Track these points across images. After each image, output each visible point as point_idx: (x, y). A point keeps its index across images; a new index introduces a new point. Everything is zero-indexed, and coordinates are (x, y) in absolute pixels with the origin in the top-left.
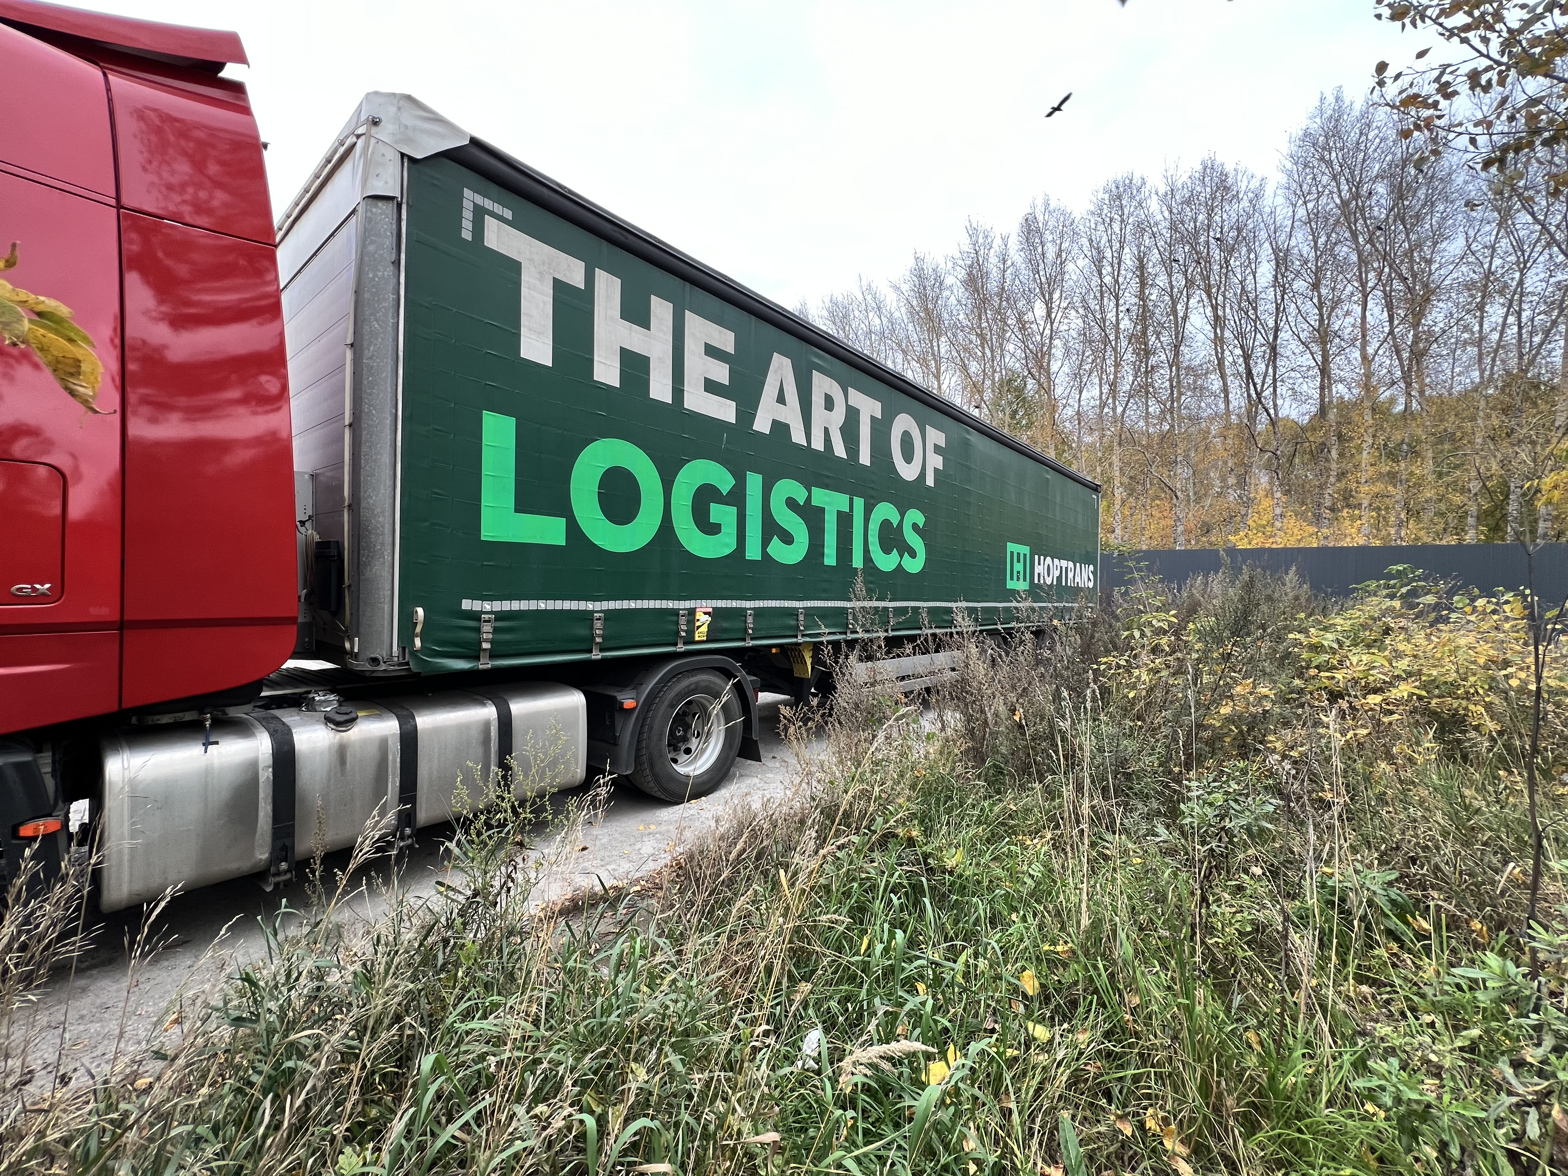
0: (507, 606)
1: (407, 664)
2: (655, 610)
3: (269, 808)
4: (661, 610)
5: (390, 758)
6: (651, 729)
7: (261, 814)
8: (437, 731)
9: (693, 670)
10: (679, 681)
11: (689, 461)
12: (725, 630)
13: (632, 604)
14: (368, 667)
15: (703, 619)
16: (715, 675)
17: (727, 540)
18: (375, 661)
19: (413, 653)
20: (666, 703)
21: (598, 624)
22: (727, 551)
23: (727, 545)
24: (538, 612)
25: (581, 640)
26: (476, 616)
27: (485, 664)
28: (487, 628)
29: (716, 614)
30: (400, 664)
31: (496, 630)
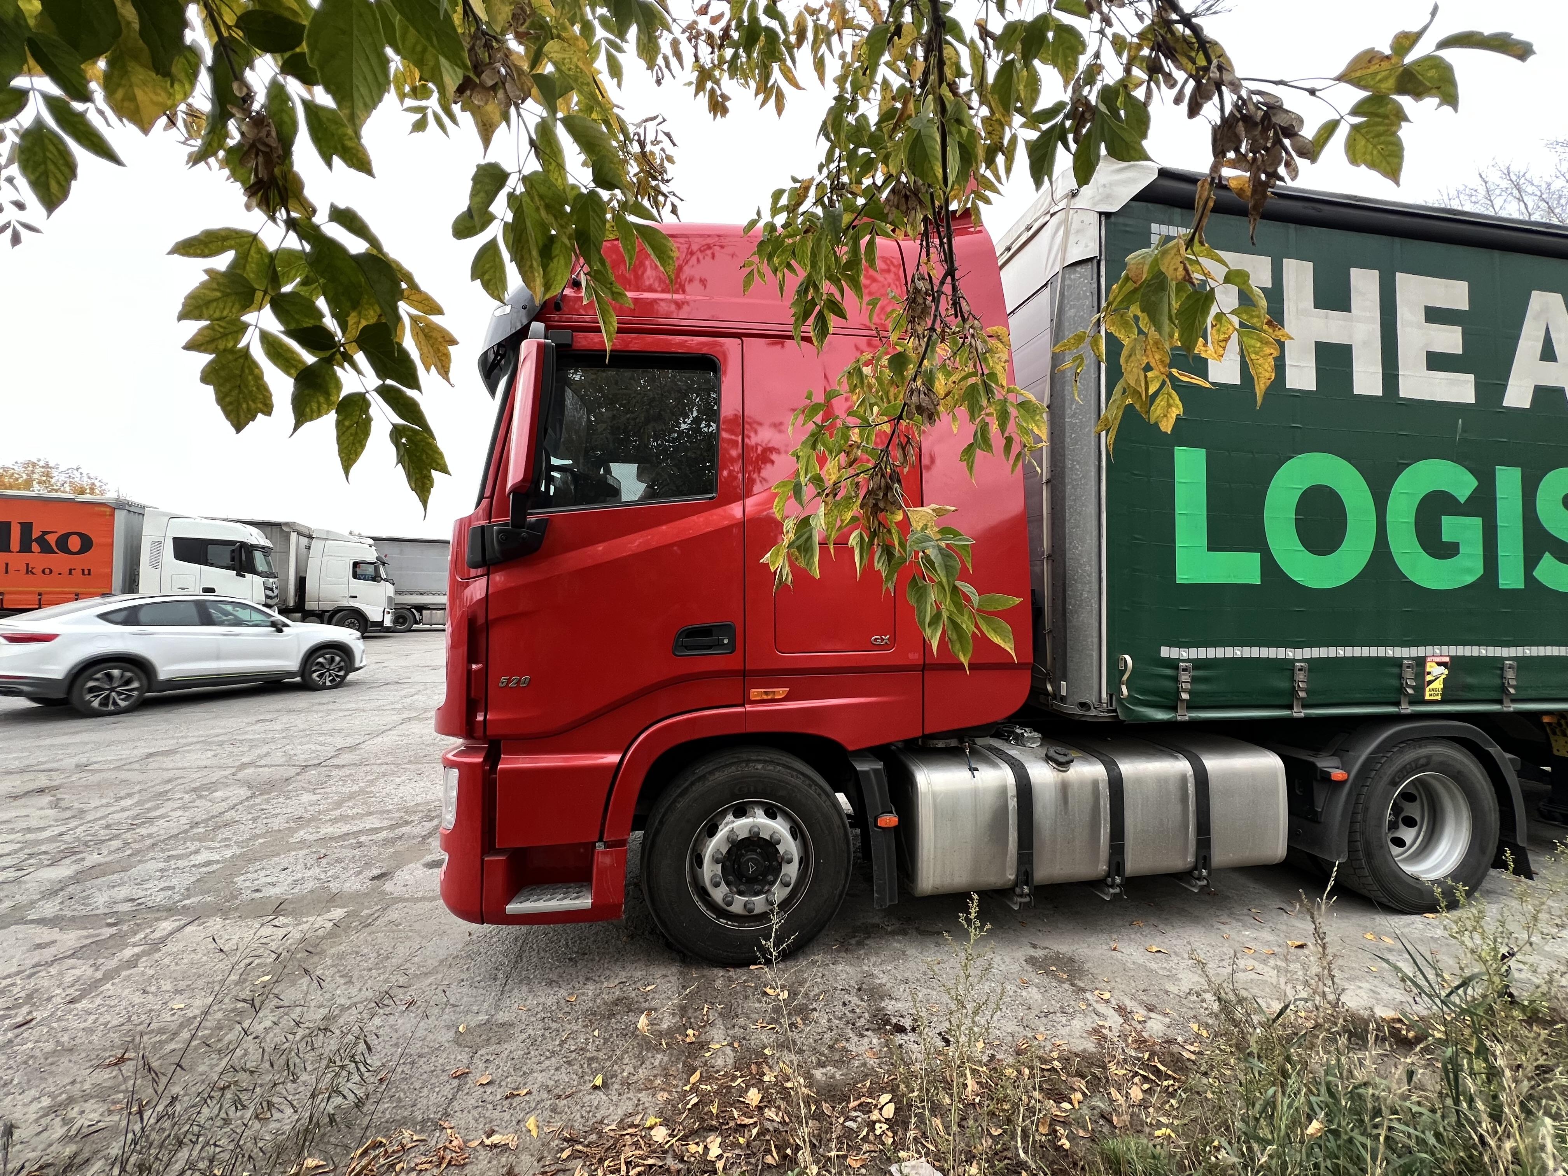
0: (1202, 653)
1: (1115, 711)
2: (1369, 659)
3: (1016, 835)
4: (1378, 659)
5: (1102, 803)
6: (1366, 809)
7: (1010, 839)
8: (1139, 780)
9: (1421, 739)
10: (1401, 751)
11: (1408, 465)
12: (1469, 688)
13: (1341, 652)
14: (1078, 711)
15: (1436, 673)
16: (1452, 748)
17: (1468, 563)
18: (1083, 705)
19: (1120, 701)
20: (1386, 779)
21: (1300, 676)
22: (1470, 579)
23: (1469, 571)
24: (1234, 660)
25: (1279, 693)
26: (1173, 664)
27: (1185, 716)
28: (1185, 677)
29: (1455, 665)
30: (1109, 711)
31: (1194, 680)
